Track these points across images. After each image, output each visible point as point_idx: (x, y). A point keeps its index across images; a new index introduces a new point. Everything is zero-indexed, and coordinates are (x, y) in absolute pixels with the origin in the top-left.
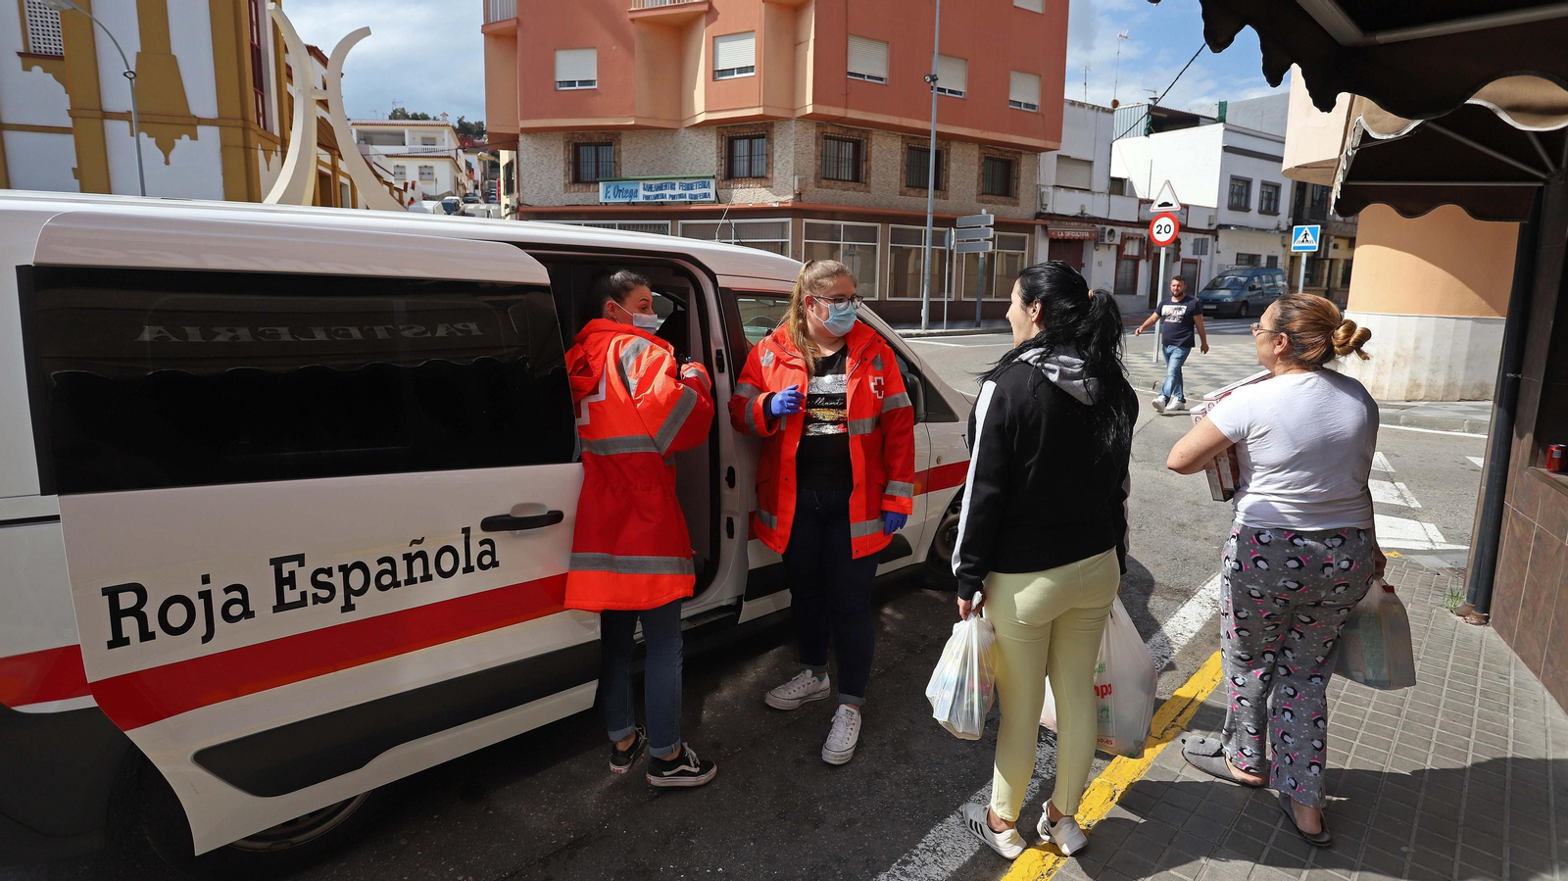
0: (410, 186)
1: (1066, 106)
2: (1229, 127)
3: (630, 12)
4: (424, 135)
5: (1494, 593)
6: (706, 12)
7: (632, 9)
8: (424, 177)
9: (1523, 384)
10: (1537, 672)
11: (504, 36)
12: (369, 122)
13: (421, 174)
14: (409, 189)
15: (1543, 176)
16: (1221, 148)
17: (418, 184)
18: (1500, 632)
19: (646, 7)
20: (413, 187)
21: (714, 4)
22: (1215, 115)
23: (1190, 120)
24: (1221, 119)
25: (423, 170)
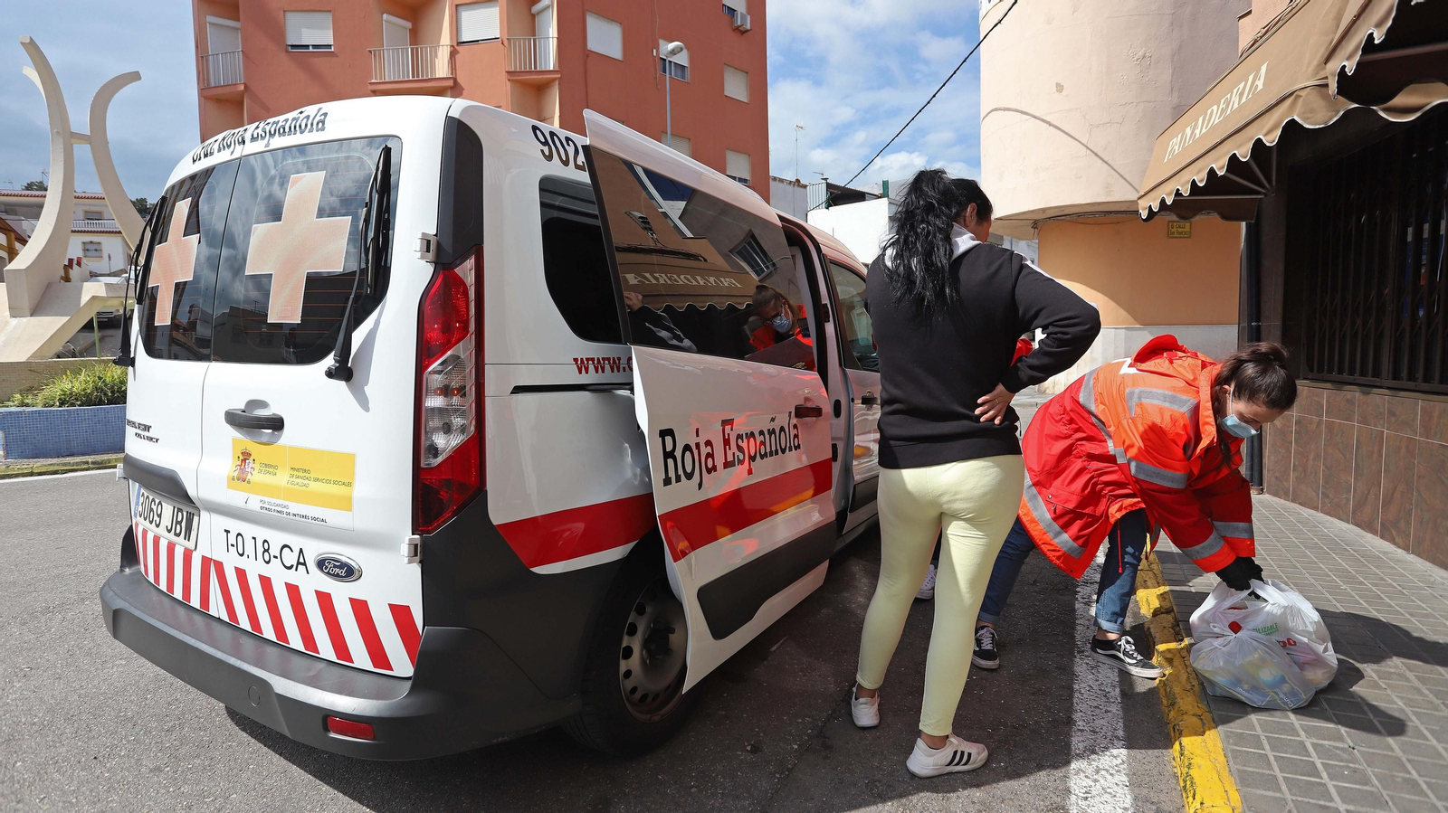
0: (75, 262)
1: (772, 183)
2: (892, 201)
3: (371, 84)
4: (87, 208)
5: (1265, 472)
6: (451, 88)
7: (373, 81)
8: (88, 253)
9: (1262, 328)
10: (1316, 508)
11: (227, 101)
12: (13, 193)
13: (86, 250)
14: (75, 266)
15: (1264, 191)
16: (887, 219)
17: (84, 261)
18: (1276, 494)
19: (387, 80)
20: (79, 264)
21: (458, 80)
22: (878, 191)
23: (859, 196)
24: (885, 195)
25: (89, 247)
